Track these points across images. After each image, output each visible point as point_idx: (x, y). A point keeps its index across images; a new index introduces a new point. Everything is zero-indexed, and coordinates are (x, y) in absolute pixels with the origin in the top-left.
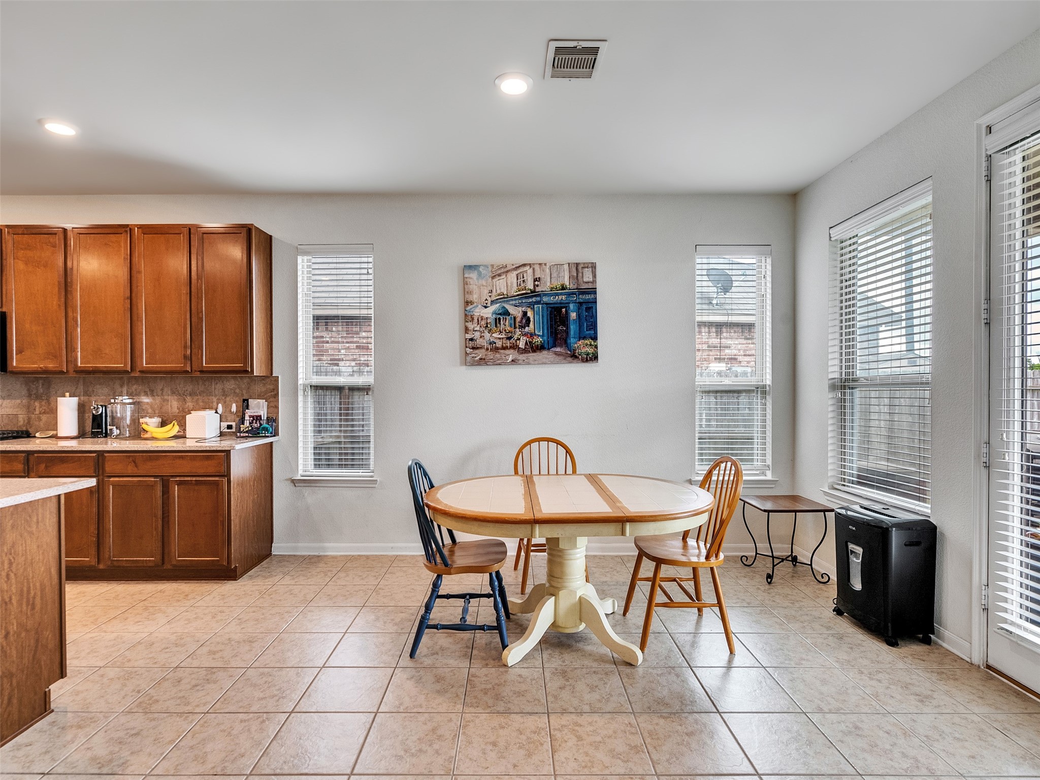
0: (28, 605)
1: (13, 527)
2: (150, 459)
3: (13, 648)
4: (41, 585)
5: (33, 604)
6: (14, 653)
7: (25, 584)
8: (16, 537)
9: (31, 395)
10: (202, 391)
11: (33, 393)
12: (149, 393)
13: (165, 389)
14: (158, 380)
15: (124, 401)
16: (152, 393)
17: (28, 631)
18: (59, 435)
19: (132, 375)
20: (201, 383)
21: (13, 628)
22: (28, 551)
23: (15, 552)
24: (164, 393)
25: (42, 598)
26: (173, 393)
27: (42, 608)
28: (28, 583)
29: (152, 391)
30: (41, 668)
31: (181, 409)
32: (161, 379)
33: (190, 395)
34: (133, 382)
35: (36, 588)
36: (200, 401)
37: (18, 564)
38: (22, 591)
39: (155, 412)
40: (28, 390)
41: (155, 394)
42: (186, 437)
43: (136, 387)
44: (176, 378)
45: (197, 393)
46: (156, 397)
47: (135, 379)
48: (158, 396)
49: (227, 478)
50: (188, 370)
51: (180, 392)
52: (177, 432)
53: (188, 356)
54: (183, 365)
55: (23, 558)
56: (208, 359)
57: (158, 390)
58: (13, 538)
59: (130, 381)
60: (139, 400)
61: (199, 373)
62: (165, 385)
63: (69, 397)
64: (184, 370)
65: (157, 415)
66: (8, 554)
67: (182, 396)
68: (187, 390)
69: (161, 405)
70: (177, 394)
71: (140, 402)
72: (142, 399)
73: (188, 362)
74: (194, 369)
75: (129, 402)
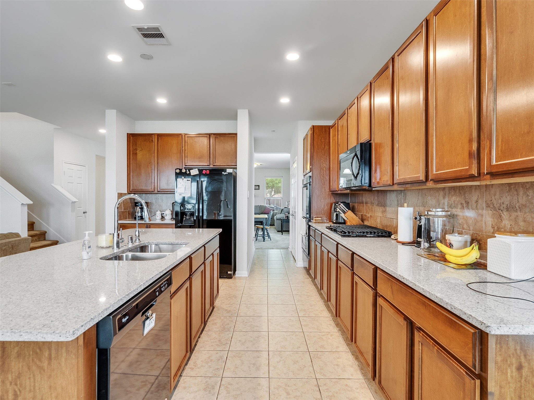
10: (523, 205)
11: (399, 203)
12: (464, 205)
13: (480, 201)
14: (473, 190)
15: (437, 214)
16: (467, 205)
18: (399, 239)
20: (521, 193)
24: (479, 205)
26: (488, 206)
29: (467, 203)
31: (496, 228)
32: (476, 189)
33: (507, 210)
34: (453, 193)
36: (521, 219)
39: (469, 228)
40: (398, 201)
41: (470, 207)
42: (487, 269)
43: (454, 199)
44: (490, 187)
45: (516, 207)
46: (471, 210)
47: (454, 190)
48: (473, 209)
49: (480, 382)
50: (474, 173)
51: (495, 205)
52: (477, 259)
53: (474, 154)
54: (468, 167)
55: (31, 395)
56: (500, 154)
57: (473, 202)
58: (19, 368)
59: (450, 192)
60: (456, 213)
61: (489, 176)
62: (480, 196)
63: (407, 207)
64: (470, 175)
65: (471, 232)
66: (13, 384)
67: (497, 211)
68: (503, 204)
69: (475, 221)
70: (492, 208)
71: (456, 215)
72: (457, 211)
73: (474, 162)
74: (481, 171)
75: (444, 213)
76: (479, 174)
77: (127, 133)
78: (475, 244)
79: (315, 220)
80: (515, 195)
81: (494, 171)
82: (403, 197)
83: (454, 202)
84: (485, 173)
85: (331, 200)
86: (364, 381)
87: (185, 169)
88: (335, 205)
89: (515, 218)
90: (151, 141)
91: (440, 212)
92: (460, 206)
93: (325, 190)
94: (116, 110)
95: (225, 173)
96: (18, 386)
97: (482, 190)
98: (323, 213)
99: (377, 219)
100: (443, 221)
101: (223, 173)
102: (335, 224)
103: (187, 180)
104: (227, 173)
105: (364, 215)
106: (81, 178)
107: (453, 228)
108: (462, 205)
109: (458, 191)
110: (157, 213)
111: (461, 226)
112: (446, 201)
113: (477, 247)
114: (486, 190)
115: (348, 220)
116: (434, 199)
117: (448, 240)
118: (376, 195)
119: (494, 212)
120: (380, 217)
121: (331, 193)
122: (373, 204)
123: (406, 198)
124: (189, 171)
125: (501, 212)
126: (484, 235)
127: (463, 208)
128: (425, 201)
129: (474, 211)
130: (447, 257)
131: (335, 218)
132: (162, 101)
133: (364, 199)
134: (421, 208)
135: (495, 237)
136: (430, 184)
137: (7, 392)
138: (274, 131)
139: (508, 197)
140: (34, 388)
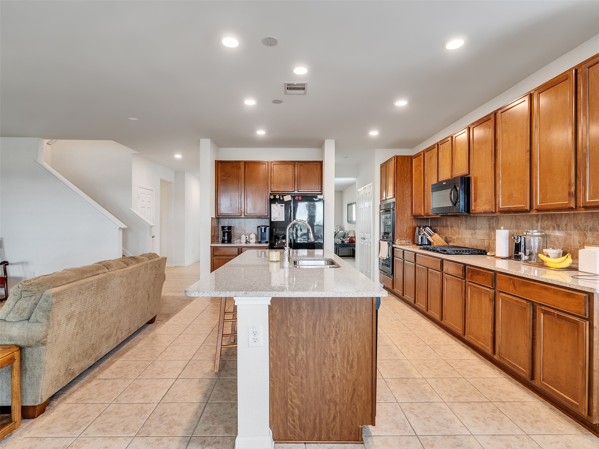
0: (348, 363)
1: (338, 311)
2: (524, 284)
3: (337, 387)
4: (358, 354)
5: (352, 365)
6: (338, 390)
7: (346, 350)
8: (340, 317)
9: (490, 227)
11: (491, 226)
12: (556, 228)
13: (569, 225)
14: (563, 217)
15: (534, 234)
16: (558, 227)
17: (348, 381)
18: (497, 255)
19: (531, 213)
21: (338, 374)
22: (349, 329)
23: (340, 327)
24: (568, 228)
25: (358, 363)
26: (575, 228)
27: (358, 370)
28: (348, 350)
29: (558, 226)
30: (357, 409)
31: (582, 243)
32: (565, 216)
33: (591, 230)
34: (545, 219)
35: (354, 356)
37: (341, 335)
38: (344, 353)
39: (560, 244)
40: (489, 224)
41: (561, 229)
42: (578, 270)
43: (547, 223)
44: (578, 215)
45: (597, 228)
46: (561, 231)
47: (546, 216)
48: (563, 231)
49: (588, 323)
50: (572, 206)
51: (581, 227)
52: (570, 264)
53: (573, 194)
54: (568, 202)
55: (345, 333)
56: (592, 195)
57: (563, 225)
58: (338, 318)
59: (543, 218)
60: (548, 234)
61: (583, 208)
62: (569, 221)
63: (504, 229)
64: (569, 207)
65: (562, 247)
66: (335, 327)
67: (583, 231)
68: (587, 226)
69: (565, 238)
70: (579, 229)
71: (548, 235)
72: (550, 232)
73: (572, 199)
74: (578, 205)
75: (539, 234)
76: (576, 206)
77: (215, 161)
78: (569, 254)
79: (400, 243)
80: (596, 220)
81: (588, 205)
82: (495, 221)
83: (547, 225)
84: (581, 207)
85: (412, 224)
86: (480, 360)
87: (279, 196)
88: (419, 228)
89: (596, 236)
90: (238, 168)
91: (537, 233)
92: (551, 228)
93: (408, 215)
94: (210, 139)
95: (317, 199)
96: (338, 328)
97: (570, 217)
98: (405, 236)
99: (465, 240)
100: (539, 239)
101: (314, 199)
102: (421, 246)
103: (281, 206)
104: (318, 199)
105: (449, 237)
106: (150, 202)
107: (547, 245)
108: (554, 227)
109: (550, 217)
110: (242, 236)
111: (553, 243)
112: (539, 224)
113: (570, 256)
114: (574, 217)
115: (434, 242)
116: (528, 223)
117: (545, 253)
118: (464, 219)
119: (581, 232)
120: (469, 238)
121: (413, 217)
122: (461, 227)
123: (498, 222)
124: (283, 197)
125: (586, 232)
126: (573, 249)
127: (554, 229)
128: (519, 225)
129: (564, 232)
130: (548, 264)
131: (420, 241)
132: (261, 133)
133: (448, 224)
134: (514, 230)
135: (584, 248)
136: (534, 213)
137: (332, 331)
138: (346, 157)
139: (591, 222)
140: (347, 329)
